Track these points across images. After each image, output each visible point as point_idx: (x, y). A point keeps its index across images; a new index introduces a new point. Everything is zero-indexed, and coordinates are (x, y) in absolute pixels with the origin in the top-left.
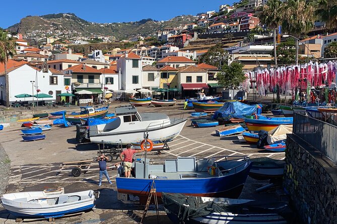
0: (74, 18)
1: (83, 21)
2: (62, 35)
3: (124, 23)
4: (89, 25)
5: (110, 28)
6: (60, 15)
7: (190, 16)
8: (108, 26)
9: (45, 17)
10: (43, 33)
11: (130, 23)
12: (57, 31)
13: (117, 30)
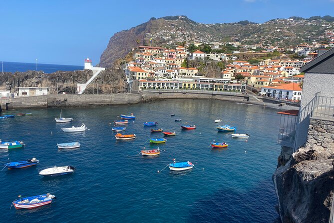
0: (186, 19)
1: (193, 22)
2: (182, 35)
3: (225, 23)
4: (198, 25)
5: (214, 28)
6: (176, 18)
7: (284, 20)
8: (212, 26)
9: (165, 18)
10: (168, 33)
11: (229, 24)
12: (178, 31)
13: (219, 30)
